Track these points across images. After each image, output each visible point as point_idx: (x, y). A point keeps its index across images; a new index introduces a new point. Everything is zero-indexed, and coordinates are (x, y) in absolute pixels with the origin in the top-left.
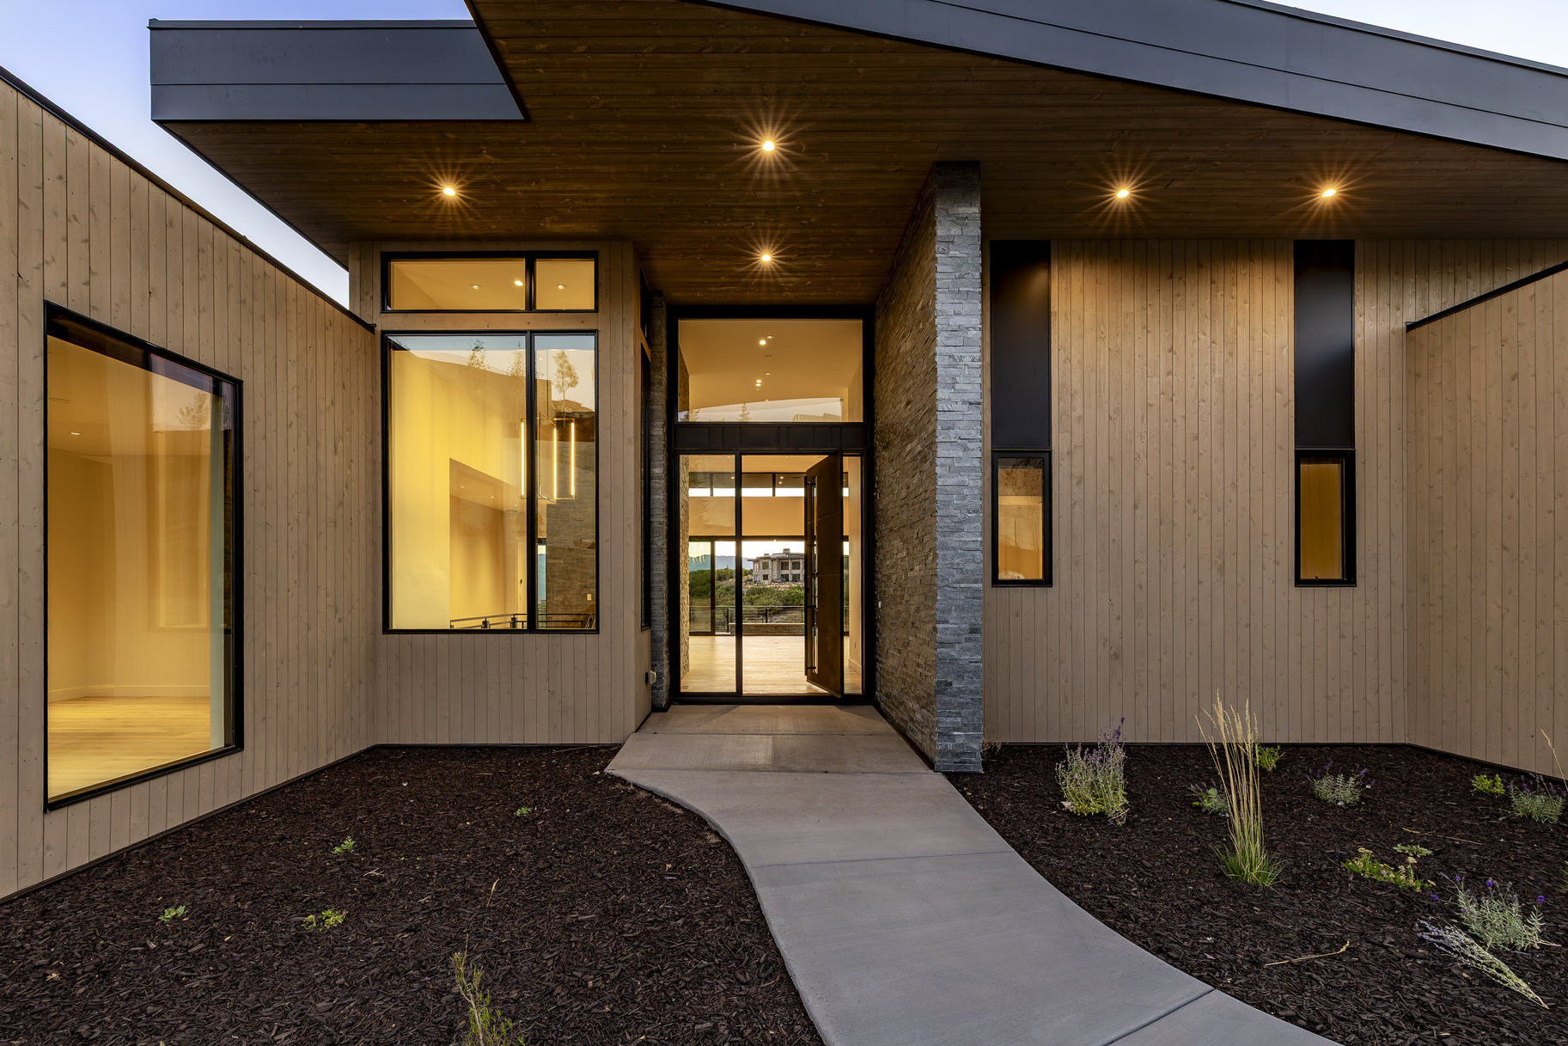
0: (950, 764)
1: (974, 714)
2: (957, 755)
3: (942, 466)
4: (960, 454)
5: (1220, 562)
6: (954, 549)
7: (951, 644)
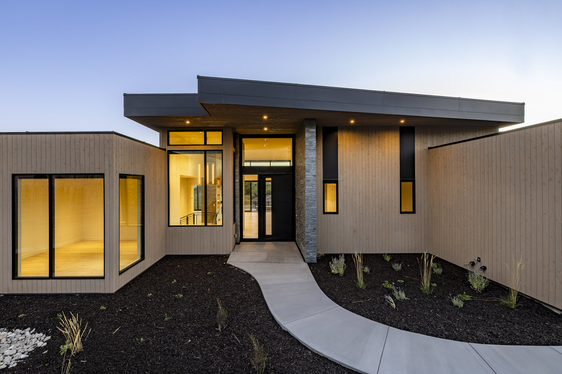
0: (309, 261)
1: (314, 249)
2: (310, 259)
3: (307, 190)
4: (311, 188)
5: (381, 207)
6: (310, 210)
7: (309, 233)
